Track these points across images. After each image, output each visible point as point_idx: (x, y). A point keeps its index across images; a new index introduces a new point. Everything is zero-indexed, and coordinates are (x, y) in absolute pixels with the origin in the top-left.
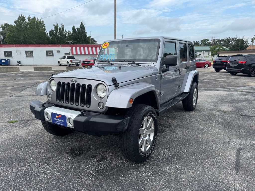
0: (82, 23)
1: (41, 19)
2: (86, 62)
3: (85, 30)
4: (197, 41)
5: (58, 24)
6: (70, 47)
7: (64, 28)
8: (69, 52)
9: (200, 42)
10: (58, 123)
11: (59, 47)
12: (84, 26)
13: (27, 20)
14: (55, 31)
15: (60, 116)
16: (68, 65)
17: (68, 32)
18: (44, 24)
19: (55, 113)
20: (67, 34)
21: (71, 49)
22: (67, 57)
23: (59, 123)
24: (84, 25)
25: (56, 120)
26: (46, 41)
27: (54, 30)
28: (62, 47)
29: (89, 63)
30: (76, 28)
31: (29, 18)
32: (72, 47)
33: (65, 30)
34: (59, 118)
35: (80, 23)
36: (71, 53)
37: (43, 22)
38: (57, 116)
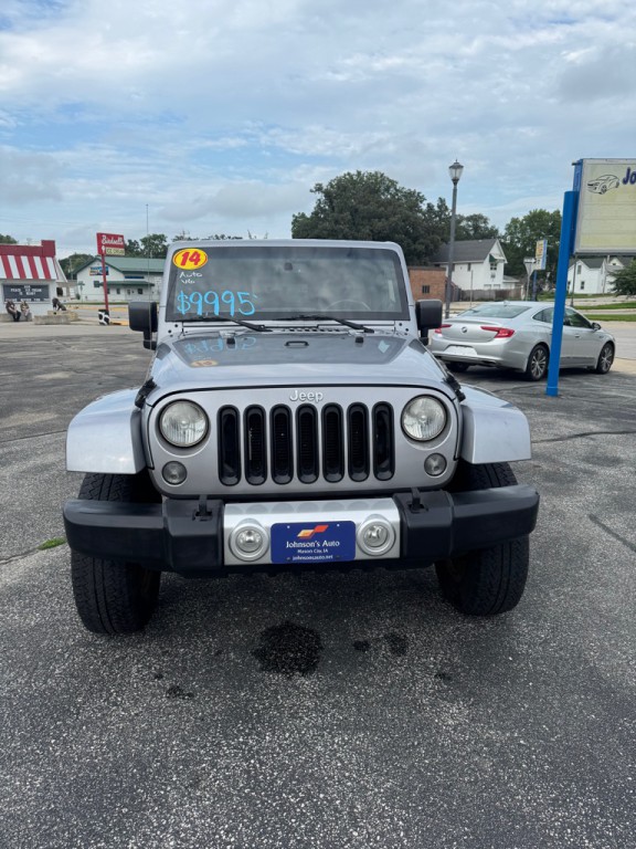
4: (130, 241)
9: (140, 243)
10: (317, 558)
15: (322, 529)
19: (291, 525)
23: (318, 555)
25: (297, 549)
34: (316, 537)
38: (303, 533)
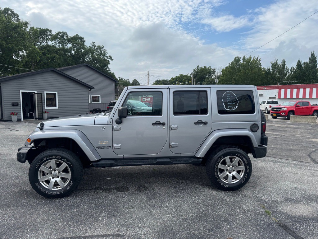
0: (312, 55)
1: (258, 58)
2: (275, 109)
3: (317, 64)
5: (277, 61)
6: (277, 89)
7: (285, 65)
8: (276, 96)
11: (263, 89)
12: (316, 59)
13: (242, 61)
14: (272, 70)
16: (267, 112)
17: (291, 69)
18: (261, 63)
20: (289, 72)
21: (278, 92)
22: (268, 101)
24: (316, 57)
26: (260, 82)
27: (271, 68)
28: (266, 89)
29: (280, 111)
30: (302, 63)
31: (244, 59)
32: (280, 89)
33: (287, 67)
35: (310, 56)
36: (277, 97)
37: (259, 61)
